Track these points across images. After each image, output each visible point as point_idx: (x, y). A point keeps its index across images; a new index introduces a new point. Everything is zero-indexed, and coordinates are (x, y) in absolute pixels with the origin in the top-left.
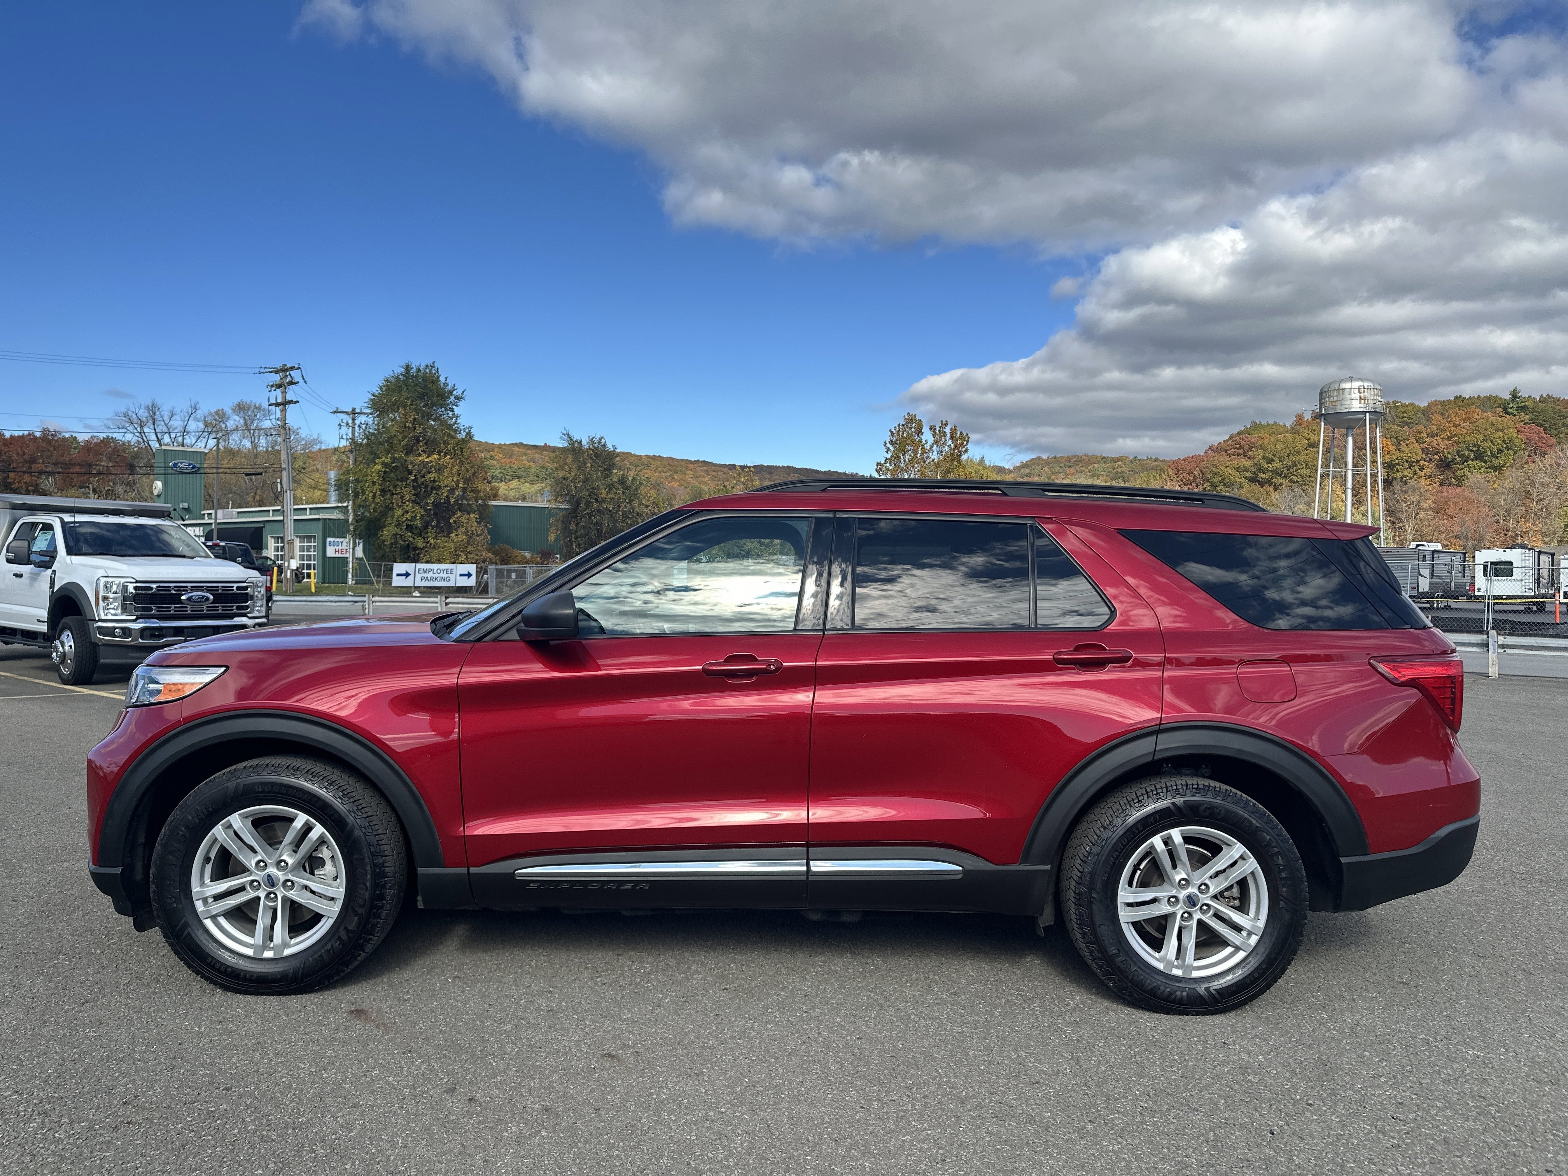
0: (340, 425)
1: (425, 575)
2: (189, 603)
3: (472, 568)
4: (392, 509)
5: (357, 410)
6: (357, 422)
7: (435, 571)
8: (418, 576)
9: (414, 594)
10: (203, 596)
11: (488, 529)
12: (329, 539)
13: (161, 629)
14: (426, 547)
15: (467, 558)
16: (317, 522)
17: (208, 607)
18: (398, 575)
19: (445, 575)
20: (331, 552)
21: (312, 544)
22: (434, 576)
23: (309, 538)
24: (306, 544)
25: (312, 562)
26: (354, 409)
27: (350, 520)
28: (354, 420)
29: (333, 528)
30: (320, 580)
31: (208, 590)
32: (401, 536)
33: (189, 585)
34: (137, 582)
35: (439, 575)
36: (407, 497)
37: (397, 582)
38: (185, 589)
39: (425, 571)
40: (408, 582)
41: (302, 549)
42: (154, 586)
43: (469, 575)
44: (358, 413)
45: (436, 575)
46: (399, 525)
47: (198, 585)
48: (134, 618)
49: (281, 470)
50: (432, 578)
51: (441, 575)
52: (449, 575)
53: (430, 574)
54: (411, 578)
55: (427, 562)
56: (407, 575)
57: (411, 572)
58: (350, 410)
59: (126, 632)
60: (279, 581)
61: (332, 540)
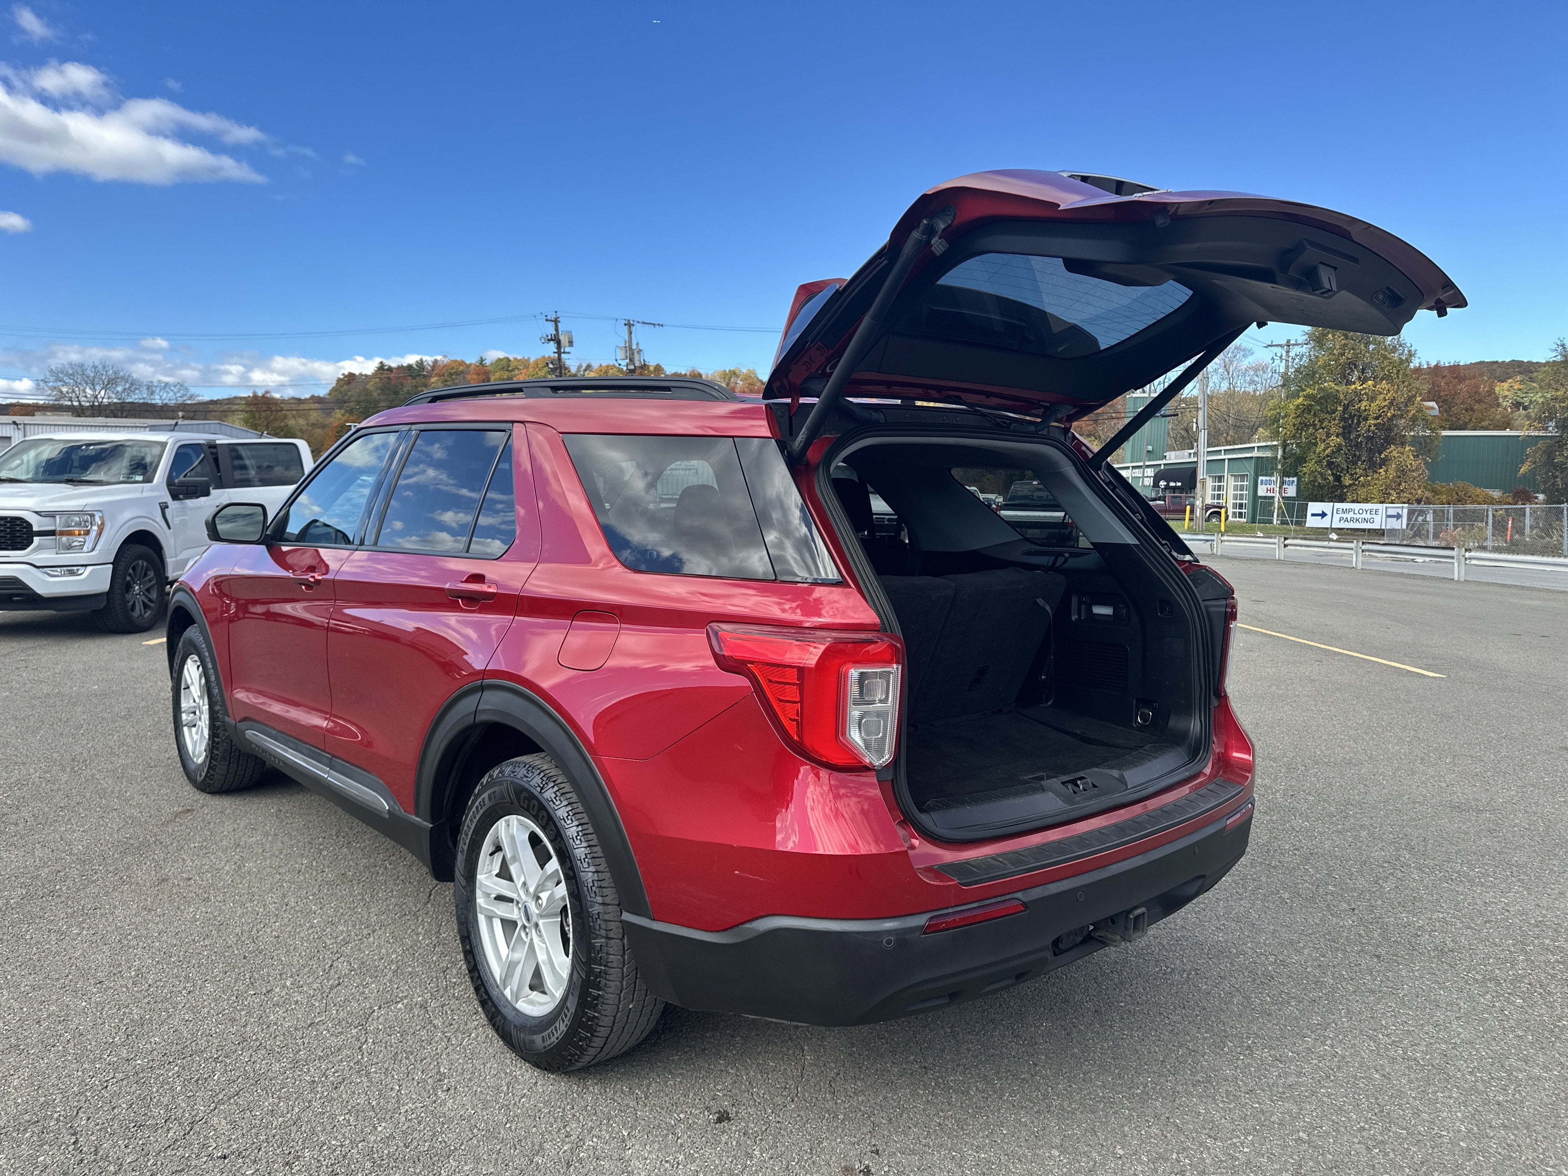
0: (1273, 359)
1: (1345, 516)
3: (1404, 510)
4: (1316, 444)
5: (1292, 342)
6: (1292, 354)
7: (1356, 512)
8: (1336, 517)
9: (1331, 536)
11: (1426, 463)
12: (1260, 478)
14: (1354, 484)
15: (1399, 498)
16: (1249, 461)
18: (1313, 515)
19: (1368, 516)
20: (1262, 491)
21: (1245, 483)
22: (1355, 516)
23: (1243, 477)
24: (1239, 483)
25: (1244, 502)
26: (1289, 341)
27: (1279, 457)
28: (1288, 352)
29: (1263, 467)
30: (1250, 520)
32: (1321, 474)
35: (1361, 516)
36: (1333, 430)
37: (1312, 522)
39: (1344, 511)
40: (1324, 523)
41: (1235, 488)
43: (1398, 516)
44: (1293, 345)
45: (1358, 516)
46: (1319, 462)
49: (1197, 409)
50: (1352, 520)
51: (1364, 516)
52: (1374, 516)
53: (1351, 515)
54: (1328, 518)
55: (1353, 502)
56: (1323, 515)
57: (1329, 513)
58: (1284, 342)
60: (1191, 520)
61: (1264, 478)
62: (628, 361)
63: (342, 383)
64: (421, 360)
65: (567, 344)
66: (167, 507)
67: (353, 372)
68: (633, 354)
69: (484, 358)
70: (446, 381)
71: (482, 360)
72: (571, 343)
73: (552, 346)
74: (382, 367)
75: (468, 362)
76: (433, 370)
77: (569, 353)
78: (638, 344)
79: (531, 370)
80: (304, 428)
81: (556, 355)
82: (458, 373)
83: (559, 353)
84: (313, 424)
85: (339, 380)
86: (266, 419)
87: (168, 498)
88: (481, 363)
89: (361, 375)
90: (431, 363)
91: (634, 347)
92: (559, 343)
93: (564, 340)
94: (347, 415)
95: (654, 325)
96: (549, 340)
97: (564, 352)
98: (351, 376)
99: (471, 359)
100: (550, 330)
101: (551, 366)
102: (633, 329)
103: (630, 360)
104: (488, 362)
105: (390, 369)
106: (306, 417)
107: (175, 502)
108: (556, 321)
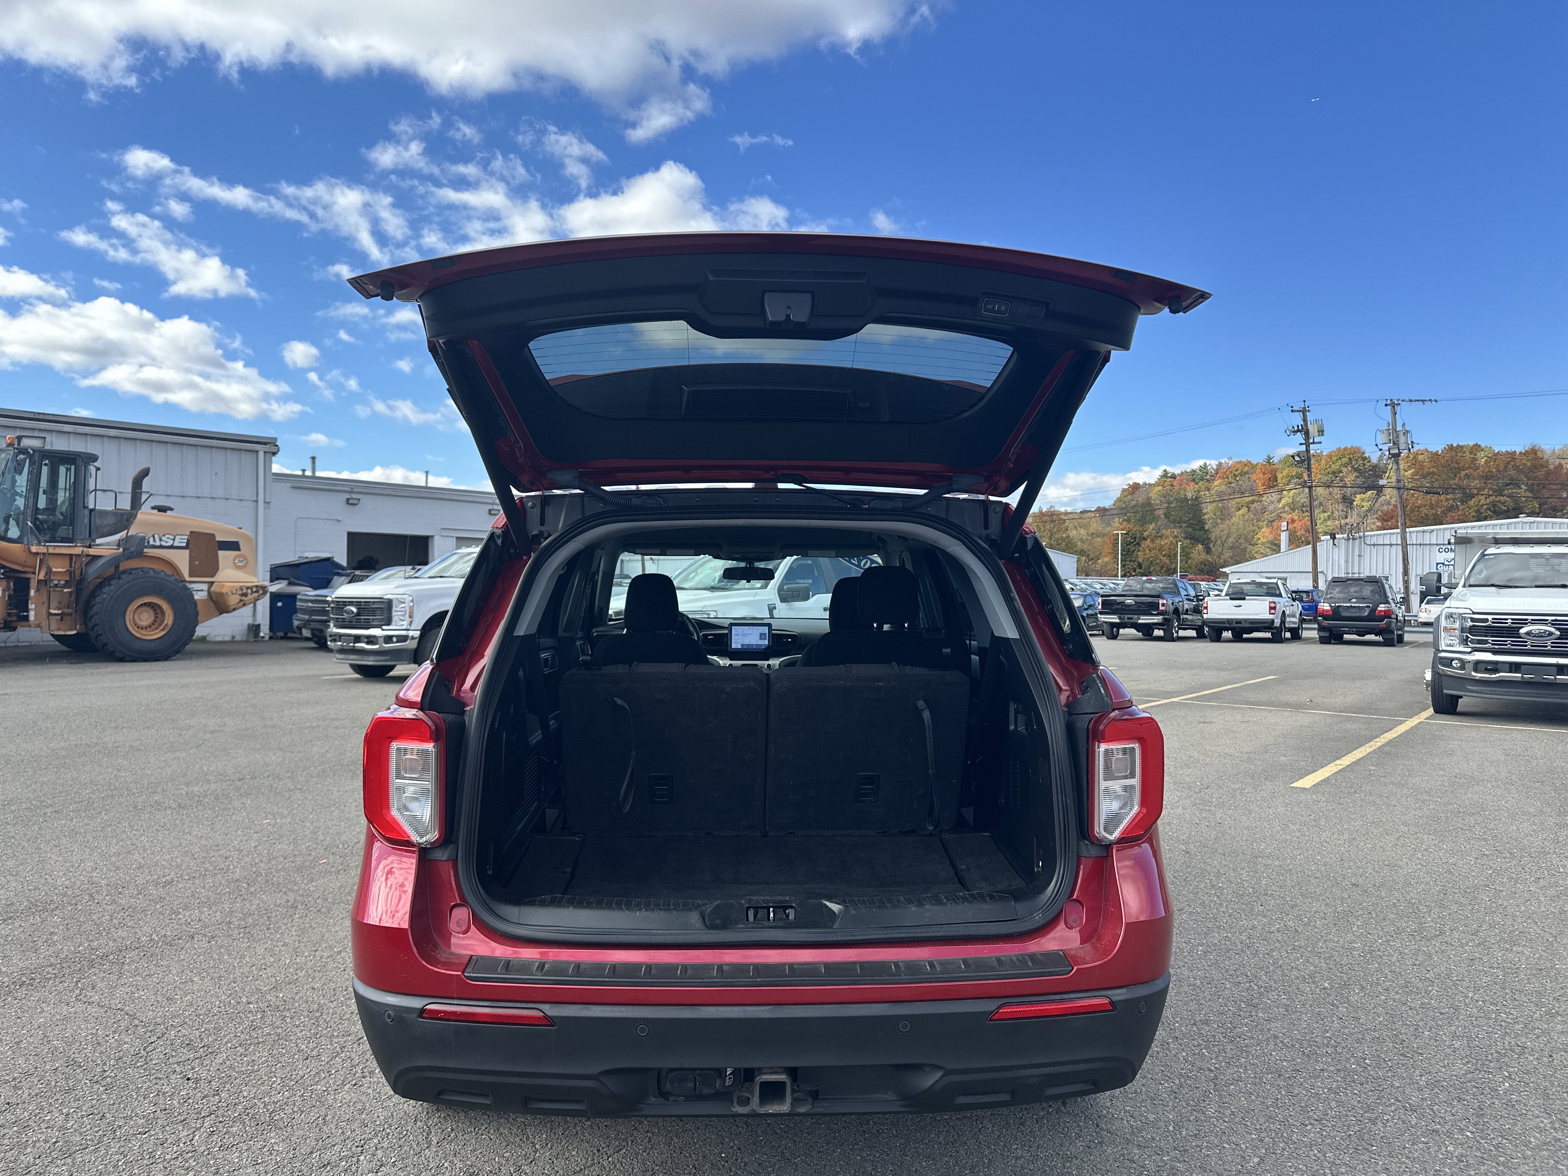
2: (1528, 637)
10: (1546, 631)
13: (1496, 663)
17: (1552, 643)
31: (1553, 624)
33: (1530, 617)
34: (1474, 613)
38: (1525, 623)
42: (1490, 617)
47: (1540, 618)
48: (1469, 650)
59: (1463, 664)
62: (1391, 445)
63: (1126, 493)
64: (1205, 465)
65: (1316, 434)
66: (775, 608)
67: (1137, 481)
68: (1397, 437)
69: (1271, 456)
70: (1230, 483)
71: (1269, 458)
72: (1321, 432)
73: (1300, 438)
74: (1165, 474)
75: (1254, 462)
76: (1217, 473)
77: (1320, 443)
78: (1404, 425)
79: (1323, 462)
80: (1084, 538)
81: (1304, 446)
82: (1243, 474)
83: (1307, 445)
84: (1093, 534)
85: (1124, 490)
86: (1050, 531)
87: (777, 601)
88: (1268, 462)
89: (1145, 484)
90: (1215, 467)
91: (1399, 428)
92: (1307, 434)
93: (1313, 429)
94: (1125, 523)
95: (1423, 401)
96: (1295, 432)
97: (1314, 443)
98: (1136, 487)
99: (1258, 459)
100: (1298, 420)
101: (1297, 458)
102: (1398, 409)
103: (1394, 443)
104: (1276, 460)
105: (1174, 477)
106: (1086, 526)
107: (783, 604)
108: (1304, 411)
